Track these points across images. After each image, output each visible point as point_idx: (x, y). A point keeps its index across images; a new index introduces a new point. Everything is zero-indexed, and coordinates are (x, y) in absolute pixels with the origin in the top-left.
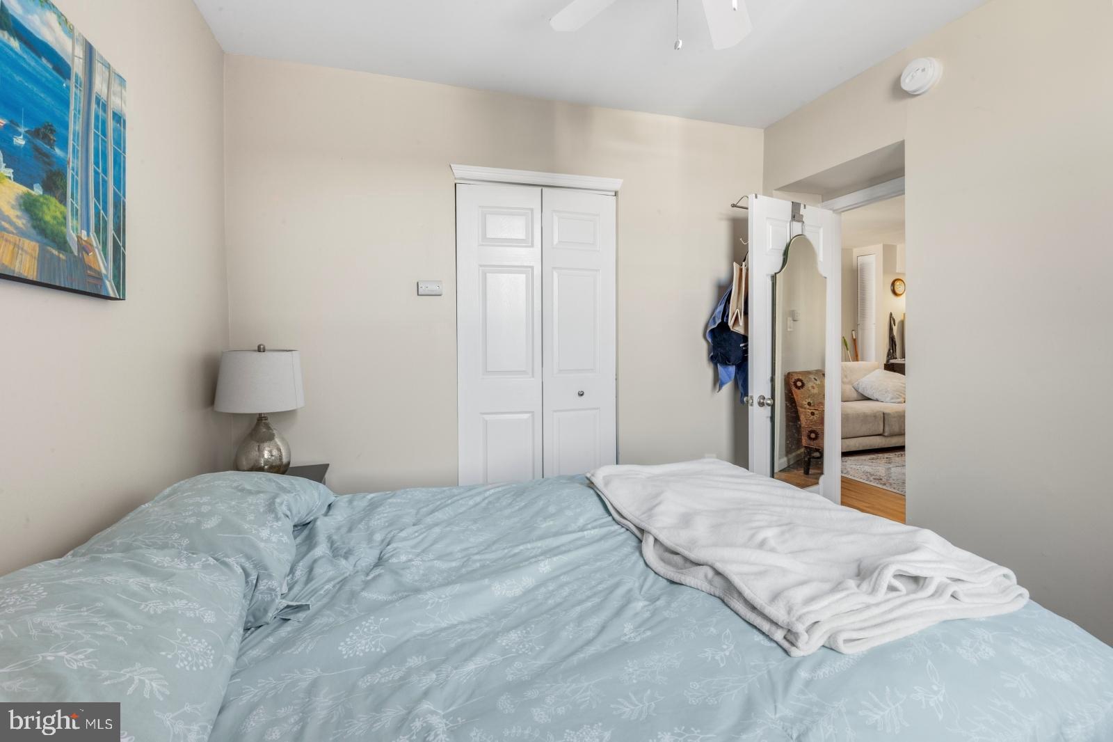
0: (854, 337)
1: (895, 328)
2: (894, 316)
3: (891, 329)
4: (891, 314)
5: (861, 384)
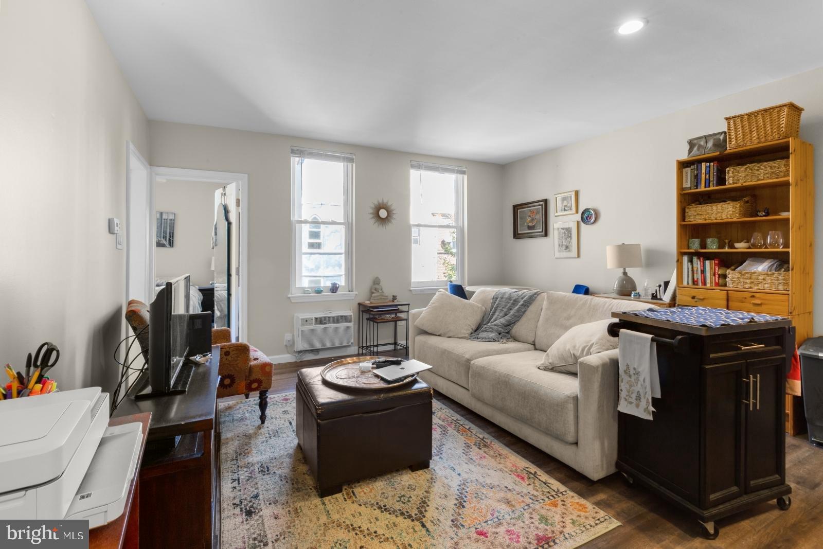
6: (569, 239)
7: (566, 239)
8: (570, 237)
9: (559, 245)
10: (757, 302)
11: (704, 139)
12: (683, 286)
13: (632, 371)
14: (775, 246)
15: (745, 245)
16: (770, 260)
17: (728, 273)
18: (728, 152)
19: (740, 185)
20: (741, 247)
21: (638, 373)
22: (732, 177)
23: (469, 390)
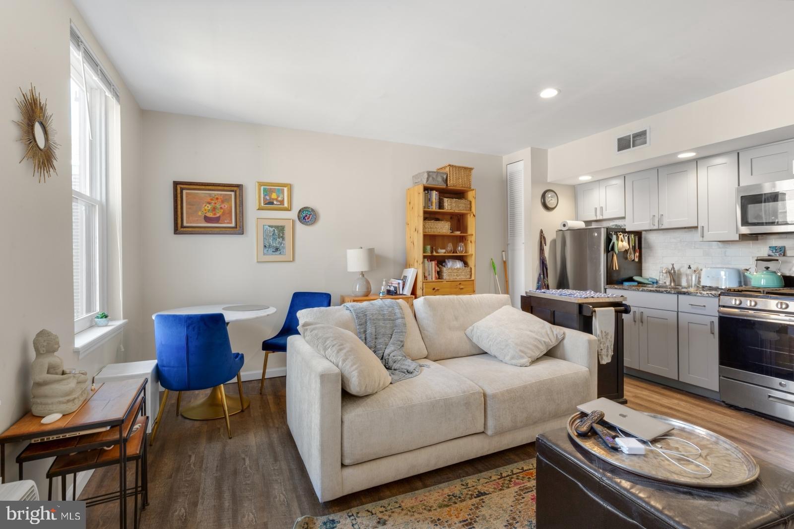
0: (504, 260)
1: (546, 249)
2: (546, 234)
3: (542, 250)
4: (542, 232)
5: (475, 330)
6: (280, 240)
7: (274, 239)
8: (282, 237)
9: (265, 246)
10: (462, 287)
11: (436, 174)
12: (426, 281)
13: (604, 334)
14: (462, 252)
15: (444, 251)
16: (457, 261)
17: (444, 269)
18: (449, 187)
19: (453, 211)
20: (442, 252)
21: (607, 334)
22: (450, 205)
23: (483, 432)
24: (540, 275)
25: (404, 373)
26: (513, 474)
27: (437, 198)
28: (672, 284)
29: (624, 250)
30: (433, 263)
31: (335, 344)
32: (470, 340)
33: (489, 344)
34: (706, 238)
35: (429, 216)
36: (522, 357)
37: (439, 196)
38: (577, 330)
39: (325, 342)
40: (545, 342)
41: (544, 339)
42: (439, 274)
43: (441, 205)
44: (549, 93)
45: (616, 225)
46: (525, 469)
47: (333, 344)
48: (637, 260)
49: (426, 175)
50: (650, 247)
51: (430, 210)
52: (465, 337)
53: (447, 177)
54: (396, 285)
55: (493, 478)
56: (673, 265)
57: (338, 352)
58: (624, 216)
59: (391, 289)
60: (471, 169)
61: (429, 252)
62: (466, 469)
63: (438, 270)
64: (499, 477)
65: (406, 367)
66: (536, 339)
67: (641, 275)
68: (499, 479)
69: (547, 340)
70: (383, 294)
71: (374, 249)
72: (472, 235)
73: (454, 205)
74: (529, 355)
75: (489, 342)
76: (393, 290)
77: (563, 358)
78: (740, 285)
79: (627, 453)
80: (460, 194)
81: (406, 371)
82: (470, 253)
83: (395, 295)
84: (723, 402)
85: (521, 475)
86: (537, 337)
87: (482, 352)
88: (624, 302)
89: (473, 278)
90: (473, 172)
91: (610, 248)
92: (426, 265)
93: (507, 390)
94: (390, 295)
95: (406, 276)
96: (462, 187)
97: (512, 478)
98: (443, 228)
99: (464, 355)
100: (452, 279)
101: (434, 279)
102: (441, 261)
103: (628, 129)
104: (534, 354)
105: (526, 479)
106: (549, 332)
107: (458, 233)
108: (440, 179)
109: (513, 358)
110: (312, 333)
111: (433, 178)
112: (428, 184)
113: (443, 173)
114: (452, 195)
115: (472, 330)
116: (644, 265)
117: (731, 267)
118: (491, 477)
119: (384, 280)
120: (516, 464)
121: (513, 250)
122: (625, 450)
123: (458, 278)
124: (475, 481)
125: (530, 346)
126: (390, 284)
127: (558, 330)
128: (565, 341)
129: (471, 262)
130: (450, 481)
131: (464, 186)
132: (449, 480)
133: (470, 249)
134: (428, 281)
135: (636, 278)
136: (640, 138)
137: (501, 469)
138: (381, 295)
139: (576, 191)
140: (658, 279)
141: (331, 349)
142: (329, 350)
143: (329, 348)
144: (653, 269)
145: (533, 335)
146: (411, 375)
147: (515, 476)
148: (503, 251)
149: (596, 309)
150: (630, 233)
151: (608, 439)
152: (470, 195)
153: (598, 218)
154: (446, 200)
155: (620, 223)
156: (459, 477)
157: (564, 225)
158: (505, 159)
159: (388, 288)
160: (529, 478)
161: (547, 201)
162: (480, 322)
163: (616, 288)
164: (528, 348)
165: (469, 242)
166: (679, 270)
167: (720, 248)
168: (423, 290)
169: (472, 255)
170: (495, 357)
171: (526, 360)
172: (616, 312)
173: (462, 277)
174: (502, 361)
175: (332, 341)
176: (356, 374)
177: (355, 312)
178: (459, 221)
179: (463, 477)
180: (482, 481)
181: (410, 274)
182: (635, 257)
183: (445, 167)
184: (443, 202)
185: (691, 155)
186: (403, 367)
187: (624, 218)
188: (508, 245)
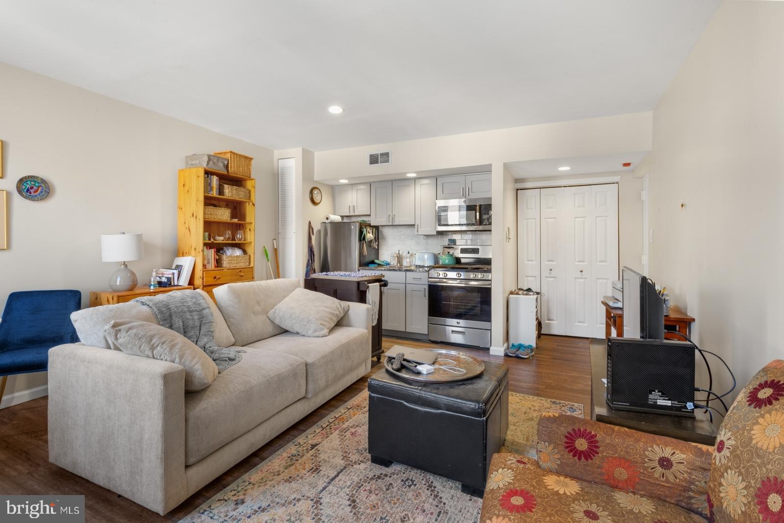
0: (275, 247)
1: (313, 238)
2: (313, 225)
3: (310, 239)
4: (310, 223)
5: (277, 311)
10: (242, 274)
11: (217, 158)
12: (205, 270)
13: (373, 303)
14: (240, 240)
15: (222, 238)
16: (236, 248)
17: (224, 257)
18: (230, 174)
19: (234, 199)
20: (220, 239)
21: (375, 303)
22: (230, 192)
23: (304, 398)
24: (308, 261)
25: (226, 361)
26: (331, 423)
27: (218, 184)
28: (398, 265)
29: (370, 240)
30: (213, 250)
31: (165, 341)
32: (272, 322)
33: (293, 322)
34: (419, 233)
35: (209, 202)
36: (322, 329)
37: (219, 182)
38: (356, 302)
39: (151, 340)
40: (336, 314)
41: (336, 313)
42: (218, 263)
43: (221, 191)
44: (335, 110)
45: (363, 221)
46: (337, 417)
47: (163, 341)
48: (376, 248)
49: (206, 159)
50: (384, 238)
51: (210, 195)
52: (268, 320)
53: (228, 163)
54: (170, 276)
55: (317, 431)
56: (399, 251)
57: (171, 349)
58: (369, 214)
59: (163, 281)
60: (251, 159)
61: (207, 239)
62: (292, 434)
63: (218, 258)
64: (321, 429)
65: (226, 356)
66: (331, 313)
67: (378, 259)
68: (322, 430)
69: (338, 313)
70: (154, 287)
71: (142, 234)
72: (251, 223)
73: (234, 192)
74: (327, 327)
75: (292, 321)
76: (166, 281)
77: (349, 325)
78: (435, 264)
79: (426, 373)
80: (237, 182)
81: (227, 359)
82: (249, 240)
83: (169, 287)
84: (430, 340)
85: (336, 422)
86: (331, 311)
87: (282, 331)
88: (383, 279)
89: (252, 265)
90: (253, 162)
91: (362, 238)
92: (205, 253)
93: (322, 357)
94: (161, 287)
95: (182, 266)
96: (243, 175)
97: (331, 426)
98: (223, 215)
99: (267, 337)
100: (232, 266)
101: (213, 267)
102: (219, 249)
103: (378, 149)
104: (330, 325)
105: (341, 424)
106: (339, 306)
107: (235, 220)
108: (221, 165)
109: (315, 331)
110: (129, 333)
111: (214, 162)
112: (209, 168)
113: (225, 159)
114: (231, 183)
115: (275, 312)
116: (380, 251)
117: (430, 252)
118: (315, 431)
119: (154, 270)
120: (329, 416)
121: (284, 239)
122: (425, 372)
123: (238, 266)
124: (304, 439)
125: (327, 319)
126: (161, 275)
127: (345, 304)
128: (350, 312)
129: (250, 250)
130: (283, 446)
131: (244, 174)
132: (281, 447)
133: (249, 237)
134: (207, 269)
135: (376, 261)
136: (385, 157)
137: (320, 423)
138: (152, 287)
139: (335, 190)
140: (389, 261)
141: (161, 347)
142: (158, 348)
143: (158, 346)
144: (386, 255)
145: (328, 310)
146: (234, 362)
147: (332, 424)
148: (274, 239)
149: (369, 285)
150: (373, 227)
151: (412, 368)
152: (249, 184)
153: (351, 214)
154: (226, 186)
155: (366, 219)
156: (289, 441)
157: (327, 219)
158: (277, 154)
159: (158, 279)
160: (343, 422)
161: (314, 197)
162: (280, 304)
163: (367, 269)
164: (325, 321)
165: (248, 230)
166: (402, 255)
167: (424, 239)
168: (203, 279)
169: (251, 243)
170: (298, 333)
171: (326, 331)
172: (381, 286)
173: (242, 265)
174: (304, 336)
175: (159, 338)
176: (200, 367)
177: (156, 307)
178: (237, 208)
179: (293, 439)
180: (310, 437)
181: (187, 262)
182: (375, 245)
183: (225, 153)
184: (223, 188)
185: (413, 175)
186: (222, 356)
187: (369, 215)
188: (279, 233)
